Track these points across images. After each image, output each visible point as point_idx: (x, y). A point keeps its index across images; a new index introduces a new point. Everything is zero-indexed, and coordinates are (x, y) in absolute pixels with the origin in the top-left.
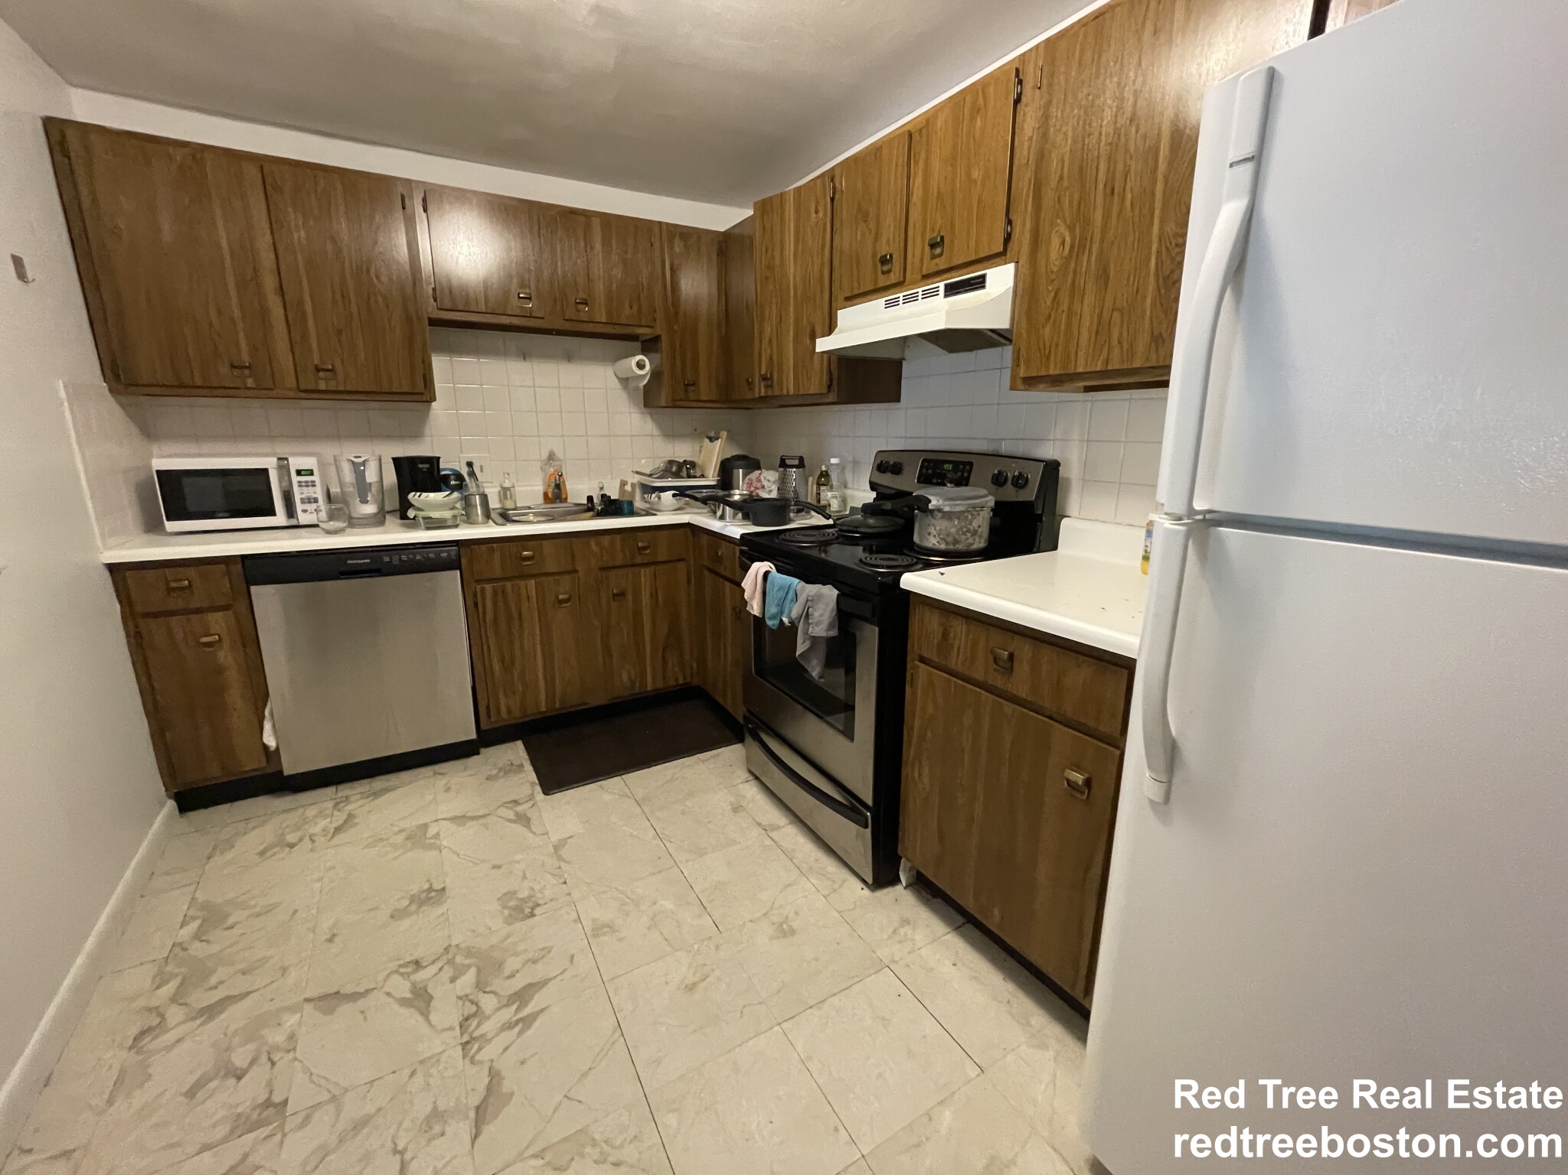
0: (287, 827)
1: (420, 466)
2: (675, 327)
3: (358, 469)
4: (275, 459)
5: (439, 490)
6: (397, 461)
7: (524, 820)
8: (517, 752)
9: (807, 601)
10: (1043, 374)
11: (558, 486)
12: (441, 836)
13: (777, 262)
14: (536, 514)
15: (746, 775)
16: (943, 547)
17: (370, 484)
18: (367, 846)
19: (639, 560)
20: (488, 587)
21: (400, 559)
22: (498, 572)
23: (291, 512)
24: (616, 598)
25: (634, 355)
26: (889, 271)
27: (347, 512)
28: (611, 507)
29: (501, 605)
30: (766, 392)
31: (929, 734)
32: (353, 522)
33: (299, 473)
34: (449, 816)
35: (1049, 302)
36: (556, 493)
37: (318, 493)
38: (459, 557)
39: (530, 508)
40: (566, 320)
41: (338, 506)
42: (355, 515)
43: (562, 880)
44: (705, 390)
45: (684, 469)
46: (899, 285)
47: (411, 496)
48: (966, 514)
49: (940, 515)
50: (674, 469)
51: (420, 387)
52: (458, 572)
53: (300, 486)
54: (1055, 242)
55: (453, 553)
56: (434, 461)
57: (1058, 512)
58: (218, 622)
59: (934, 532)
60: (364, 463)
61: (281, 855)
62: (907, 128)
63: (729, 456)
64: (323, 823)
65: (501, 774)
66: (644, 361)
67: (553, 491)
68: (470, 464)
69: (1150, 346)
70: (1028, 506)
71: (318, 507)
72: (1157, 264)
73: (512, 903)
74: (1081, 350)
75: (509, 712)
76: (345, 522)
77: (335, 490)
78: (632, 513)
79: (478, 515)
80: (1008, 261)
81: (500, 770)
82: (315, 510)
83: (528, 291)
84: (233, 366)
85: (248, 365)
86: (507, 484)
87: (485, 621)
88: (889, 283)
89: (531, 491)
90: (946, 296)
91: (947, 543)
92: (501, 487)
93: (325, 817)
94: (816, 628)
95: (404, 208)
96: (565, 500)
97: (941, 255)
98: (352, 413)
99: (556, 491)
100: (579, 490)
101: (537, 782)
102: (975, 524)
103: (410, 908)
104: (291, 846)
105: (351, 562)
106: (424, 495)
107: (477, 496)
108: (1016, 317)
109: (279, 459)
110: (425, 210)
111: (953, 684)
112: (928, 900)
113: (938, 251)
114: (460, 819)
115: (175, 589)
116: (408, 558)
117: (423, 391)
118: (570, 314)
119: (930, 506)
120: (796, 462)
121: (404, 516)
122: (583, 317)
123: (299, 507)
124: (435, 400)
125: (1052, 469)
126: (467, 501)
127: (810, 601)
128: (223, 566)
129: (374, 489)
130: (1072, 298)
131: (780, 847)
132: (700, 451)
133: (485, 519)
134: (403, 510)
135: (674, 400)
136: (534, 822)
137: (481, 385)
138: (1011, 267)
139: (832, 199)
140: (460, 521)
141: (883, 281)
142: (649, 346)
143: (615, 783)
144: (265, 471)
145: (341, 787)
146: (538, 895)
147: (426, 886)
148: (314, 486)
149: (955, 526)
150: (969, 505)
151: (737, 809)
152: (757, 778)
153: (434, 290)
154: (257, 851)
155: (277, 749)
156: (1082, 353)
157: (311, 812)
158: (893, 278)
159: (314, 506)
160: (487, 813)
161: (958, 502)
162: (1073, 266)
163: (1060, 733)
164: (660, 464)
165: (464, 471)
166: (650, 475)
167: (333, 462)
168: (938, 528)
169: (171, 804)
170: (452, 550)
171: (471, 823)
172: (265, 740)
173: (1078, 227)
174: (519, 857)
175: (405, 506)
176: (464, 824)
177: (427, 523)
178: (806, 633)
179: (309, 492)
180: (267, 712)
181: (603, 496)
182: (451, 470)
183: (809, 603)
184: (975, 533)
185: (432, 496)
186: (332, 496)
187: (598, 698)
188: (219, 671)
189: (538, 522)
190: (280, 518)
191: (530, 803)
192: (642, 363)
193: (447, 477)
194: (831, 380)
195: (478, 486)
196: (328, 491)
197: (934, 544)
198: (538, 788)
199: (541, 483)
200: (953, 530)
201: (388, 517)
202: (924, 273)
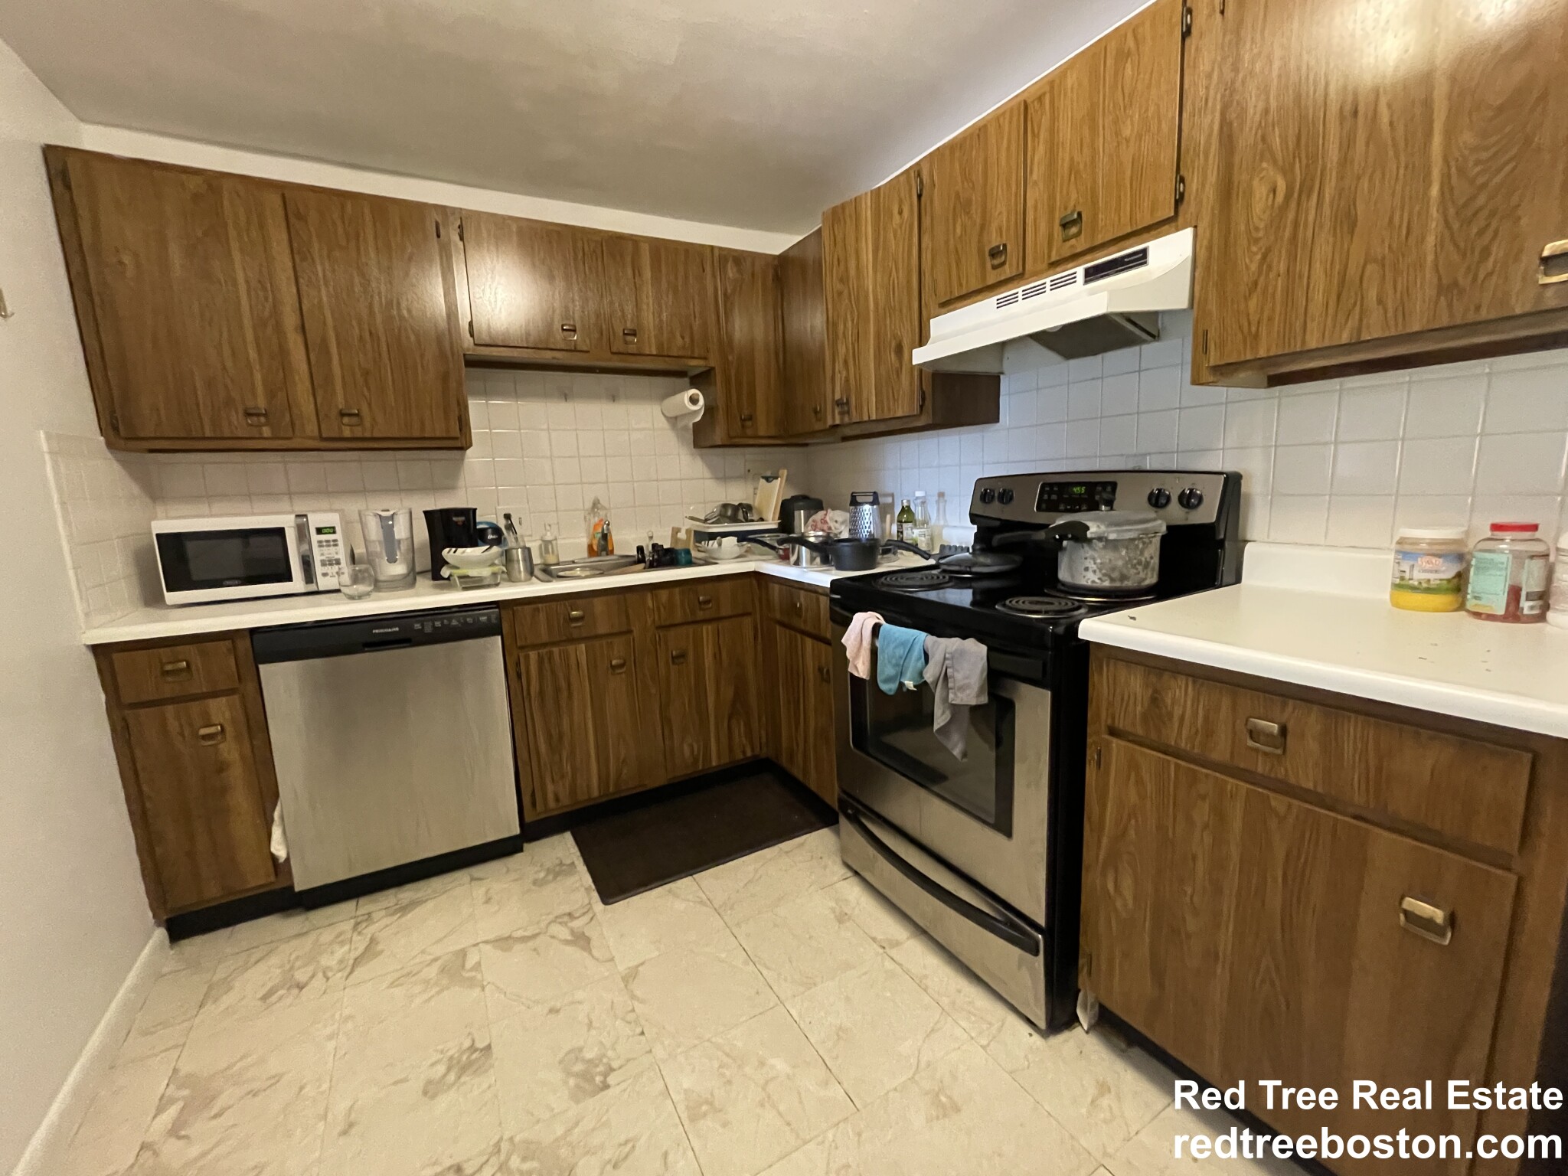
0: (297, 958)
1: (454, 519)
2: (730, 358)
3: (387, 524)
4: (293, 517)
5: (474, 545)
6: (429, 515)
7: (581, 940)
8: (563, 847)
9: (945, 659)
10: (1249, 357)
11: (605, 537)
12: (483, 968)
13: (852, 272)
14: (583, 568)
15: (843, 871)
16: (1107, 584)
17: (399, 541)
18: (392, 985)
19: (700, 615)
20: (533, 655)
21: (433, 626)
22: (544, 637)
23: (309, 576)
24: (676, 661)
25: (686, 389)
26: (1003, 264)
27: (373, 573)
28: (664, 557)
29: (548, 674)
30: (842, 419)
31: (1132, 833)
32: (378, 585)
33: (319, 531)
34: (491, 937)
35: (1254, 267)
36: (602, 545)
37: (341, 554)
38: (500, 618)
39: (573, 562)
40: (613, 353)
41: (363, 567)
42: (381, 578)
43: (639, 1030)
44: (763, 426)
45: (741, 511)
46: (1019, 278)
47: (445, 552)
48: (1136, 542)
49: (1101, 545)
50: (729, 513)
51: (455, 432)
52: (499, 638)
53: (320, 546)
54: (1260, 191)
55: (493, 617)
56: (470, 513)
57: (1240, 537)
58: (221, 709)
59: (1092, 566)
60: (392, 517)
61: (289, 1001)
62: (1021, 98)
63: (789, 497)
64: (341, 952)
65: (550, 877)
66: (698, 395)
67: (599, 542)
68: (507, 517)
69: (1437, 303)
70: (1208, 529)
71: (340, 569)
72: (1442, 192)
73: (579, 1067)
74: (1313, 320)
75: (557, 800)
76: (370, 585)
77: (359, 550)
78: (690, 563)
79: (520, 572)
80: (1180, 226)
81: (548, 871)
82: (337, 573)
83: (572, 323)
84: (248, 414)
85: (264, 412)
86: (549, 537)
87: (529, 693)
88: (1002, 278)
89: (574, 544)
90: (1086, 282)
91: (1112, 580)
92: (543, 541)
93: (342, 943)
94: (959, 694)
95: (438, 236)
96: (612, 552)
97: (1079, 233)
98: (379, 465)
99: (603, 543)
100: (626, 541)
101: (593, 887)
102: (1147, 554)
103: (448, 1077)
104: (301, 987)
105: (377, 631)
106: (460, 550)
107: (520, 550)
108: (1197, 294)
109: (297, 516)
110: (462, 239)
111: (1172, 767)
112: (1123, 1051)
113: (1074, 230)
114: (504, 942)
115: (168, 673)
116: (442, 623)
117: (458, 435)
118: (617, 346)
119: (1089, 535)
120: (871, 499)
121: (436, 576)
122: (632, 349)
123: (319, 569)
124: (471, 445)
125: (1232, 483)
126: (508, 558)
127: (948, 659)
128: (228, 643)
129: (403, 547)
130: (1292, 257)
131: (907, 972)
132: (755, 494)
133: (529, 577)
134: (436, 570)
135: (730, 437)
136: (594, 943)
137: (520, 429)
138: (1188, 232)
139: (919, 196)
140: (501, 579)
141: (992, 278)
142: (700, 380)
143: (684, 885)
144: (280, 532)
145: (363, 900)
146: (610, 1053)
147: (467, 1043)
148: (336, 545)
149: (1122, 558)
150: (1141, 530)
151: (842, 918)
152: (856, 873)
153: (471, 324)
154: (259, 995)
155: (288, 860)
156: (1316, 323)
157: (327, 936)
158: (1008, 271)
159: (336, 568)
160: (537, 931)
161: (1125, 528)
162: (1291, 215)
163: (1383, 841)
164: (713, 508)
165: (502, 524)
166: (706, 521)
167: (357, 518)
168: (1099, 561)
169: (161, 934)
170: (493, 613)
171: (518, 947)
172: (273, 850)
173: (1297, 165)
174: (580, 995)
175: (438, 563)
176: (508, 949)
177: (465, 583)
178: (945, 699)
179: (330, 552)
180: (276, 814)
181: (654, 546)
182: (487, 523)
183: (947, 662)
184: (1147, 565)
185: (469, 551)
186: (356, 556)
187: (659, 779)
188: (222, 767)
189: (587, 577)
190: (297, 584)
191: (586, 918)
192: (696, 397)
193: (483, 530)
194: (924, 399)
195: (516, 539)
196: (352, 551)
197: (1093, 582)
198: (595, 895)
199: (585, 535)
200: (1120, 563)
201: (418, 578)
202: (1054, 258)
